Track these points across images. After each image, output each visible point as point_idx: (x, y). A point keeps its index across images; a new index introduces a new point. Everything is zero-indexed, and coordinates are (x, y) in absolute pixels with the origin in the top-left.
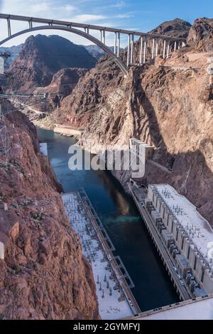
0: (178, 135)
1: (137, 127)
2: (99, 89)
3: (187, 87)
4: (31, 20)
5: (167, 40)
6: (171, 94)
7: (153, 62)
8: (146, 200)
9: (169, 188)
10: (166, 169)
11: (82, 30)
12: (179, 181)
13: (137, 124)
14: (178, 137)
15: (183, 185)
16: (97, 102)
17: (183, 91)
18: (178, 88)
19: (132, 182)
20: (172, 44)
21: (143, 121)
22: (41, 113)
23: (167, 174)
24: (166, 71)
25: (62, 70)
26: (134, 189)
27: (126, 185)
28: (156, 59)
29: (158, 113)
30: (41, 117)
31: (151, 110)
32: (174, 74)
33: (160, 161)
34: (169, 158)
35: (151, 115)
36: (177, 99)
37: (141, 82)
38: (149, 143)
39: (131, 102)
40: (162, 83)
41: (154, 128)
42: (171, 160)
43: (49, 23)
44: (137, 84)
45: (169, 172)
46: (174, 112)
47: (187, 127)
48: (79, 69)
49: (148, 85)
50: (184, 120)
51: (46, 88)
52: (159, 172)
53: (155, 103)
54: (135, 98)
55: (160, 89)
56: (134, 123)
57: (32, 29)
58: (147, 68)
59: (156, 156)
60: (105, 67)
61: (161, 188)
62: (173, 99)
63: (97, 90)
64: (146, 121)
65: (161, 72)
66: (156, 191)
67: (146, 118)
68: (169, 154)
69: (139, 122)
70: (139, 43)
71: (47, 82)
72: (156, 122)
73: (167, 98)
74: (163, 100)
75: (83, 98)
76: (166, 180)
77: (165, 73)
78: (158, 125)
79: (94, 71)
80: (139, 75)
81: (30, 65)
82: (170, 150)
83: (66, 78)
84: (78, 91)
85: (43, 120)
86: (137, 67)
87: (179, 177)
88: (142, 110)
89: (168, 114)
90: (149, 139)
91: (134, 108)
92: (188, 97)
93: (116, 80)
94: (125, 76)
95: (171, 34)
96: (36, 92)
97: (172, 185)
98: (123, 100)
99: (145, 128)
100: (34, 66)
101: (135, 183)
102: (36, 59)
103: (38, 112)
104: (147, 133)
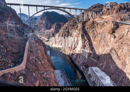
0: (100, 47)
1: (84, 44)
2: (69, 30)
3: (103, 29)
4: (44, 6)
5: (95, 11)
6: (97, 32)
7: (89, 20)
8: (88, 73)
9: (97, 69)
10: (96, 61)
11: (63, 9)
12: (101, 66)
13: (84, 43)
14: (100, 48)
15: (103, 67)
16: (68, 35)
17: (102, 30)
18: (100, 29)
19: (82, 66)
20: (96, 13)
21: (86, 42)
22: (48, 39)
23: (96, 63)
24: (95, 23)
25: (56, 24)
26: (83, 68)
27: (80, 67)
28: (91, 19)
29: (92, 39)
31: (89, 38)
32: (98, 24)
33: (93, 58)
34: (97, 57)
35: (89, 40)
36: (99, 33)
37: (85, 27)
38: (89, 50)
39: (81, 35)
40: (93, 27)
41: (91, 45)
42: (98, 57)
43: (51, 7)
44: (83, 28)
45: (97, 62)
46: (98, 38)
47: (104, 44)
48: (62, 23)
49: (88, 28)
50: (103, 41)
51: (49, 30)
52: (93, 62)
53: (91, 35)
54: (83, 33)
55: (93, 29)
56: (83, 43)
57: (45, 10)
58: (87, 22)
59: (92, 56)
60: (71, 22)
61: (94, 68)
62: (98, 33)
63: (68, 31)
65: (93, 23)
66: (92, 70)
67: (87, 41)
68: (97, 55)
69: (85, 42)
70: (84, 13)
71: (50, 28)
72: (91, 42)
73: (95, 33)
74: (94, 34)
75: (63, 34)
76: (96, 65)
77: (94, 24)
78: (92, 43)
79: (67, 23)
80: (84, 25)
81: (44, 22)
82: (97, 53)
83: (57, 27)
84: (61, 31)
85: (48, 42)
86: (83, 22)
87: (101, 64)
88: (86, 38)
89: (96, 39)
90: (89, 49)
91: (83, 37)
92: (104, 32)
93: (75, 27)
94: (79, 25)
95: (96, 9)
96: (46, 32)
97: (99, 67)
98: (79, 34)
99: (87, 44)
100: (45, 22)
101: (83, 66)
102: (46, 20)
103: (46, 39)
104: (88, 46)
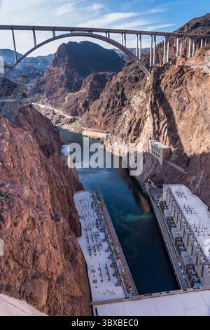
0: (195, 136)
1: (157, 128)
2: (125, 92)
3: (203, 86)
4: (54, 29)
6: (189, 95)
7: (174, 62)
8: (161, 200)
9: (183, 188)
10: (182, 170)
12: (193, 181)
13: (156, 125)
15: (197, 186)
16: (123, 105)
17: (201, 90)
18: (195, 88)
19: (150, 182)
20: (198, 42)
21: (162, 122)
22: (72, 117)
23: (183, 174)
24: (185, 70)
25: (92, 75)
26: (151, 189)
27: (145, 185)
28: (178, 59)
29: (176, 115)
30: (72, 121)
31: (169, 111)
32: (192, 73)
33: (177, 162)
34: (186, 159)
35: (170, 115)
36: (194, 99)
37: (160, 84)
38: (168, 143)
39: (151, 103)
40: (181, 83)
41: (172, 129)
42: (186, 161)
43: (71, 31)
44: (157, 84)
45: (186, 173)
46: (190, 112)
47: (203, 128)
48: (108, 73)
49: (166, 86)
50: (200, 120)
51: (76, 93)
52: (175, 172)
53: (174, 104)
54: (155, 100)
55: (178, 89)
56: (154, 124)
57: (55, 38)
58: (168, 69)
59: (173, 157)
60: (132, 70)
61: (175, 188)
62: (191, 99)
63: (123, 93)
64: (165, 123)
65: (179, 72)
66: (169, 190)
67: (166, 120)
68: (185, 155)
69: (158, 123)
71: (78, 88)
72: (174, 123)
73: (184, 98)
74: (181, 100)
75: (109, 101)
76: (181, 180)
77: (183, 73)
78: (176, 126)
79: (121, 74)
80: (159, 77)
81: (62, 72)
82: (187, 150)
83: (95, 83)
84: (105, 96)
85: (74, 124)
86: (159, 68)
87: (194, 178)
88: (161, 112)
89: (185, 115)
90: (168, 140)
91: (154, 111)
92: (205, 96)
93: (141, 82)
94: (148, 78)
96: (67, 98)
97: (187, 185)
98: (145, 102)
99: (164, 129)
101: (152, 183)
102: (68, 66)
103: (69, 117)
104: (166, 133)
